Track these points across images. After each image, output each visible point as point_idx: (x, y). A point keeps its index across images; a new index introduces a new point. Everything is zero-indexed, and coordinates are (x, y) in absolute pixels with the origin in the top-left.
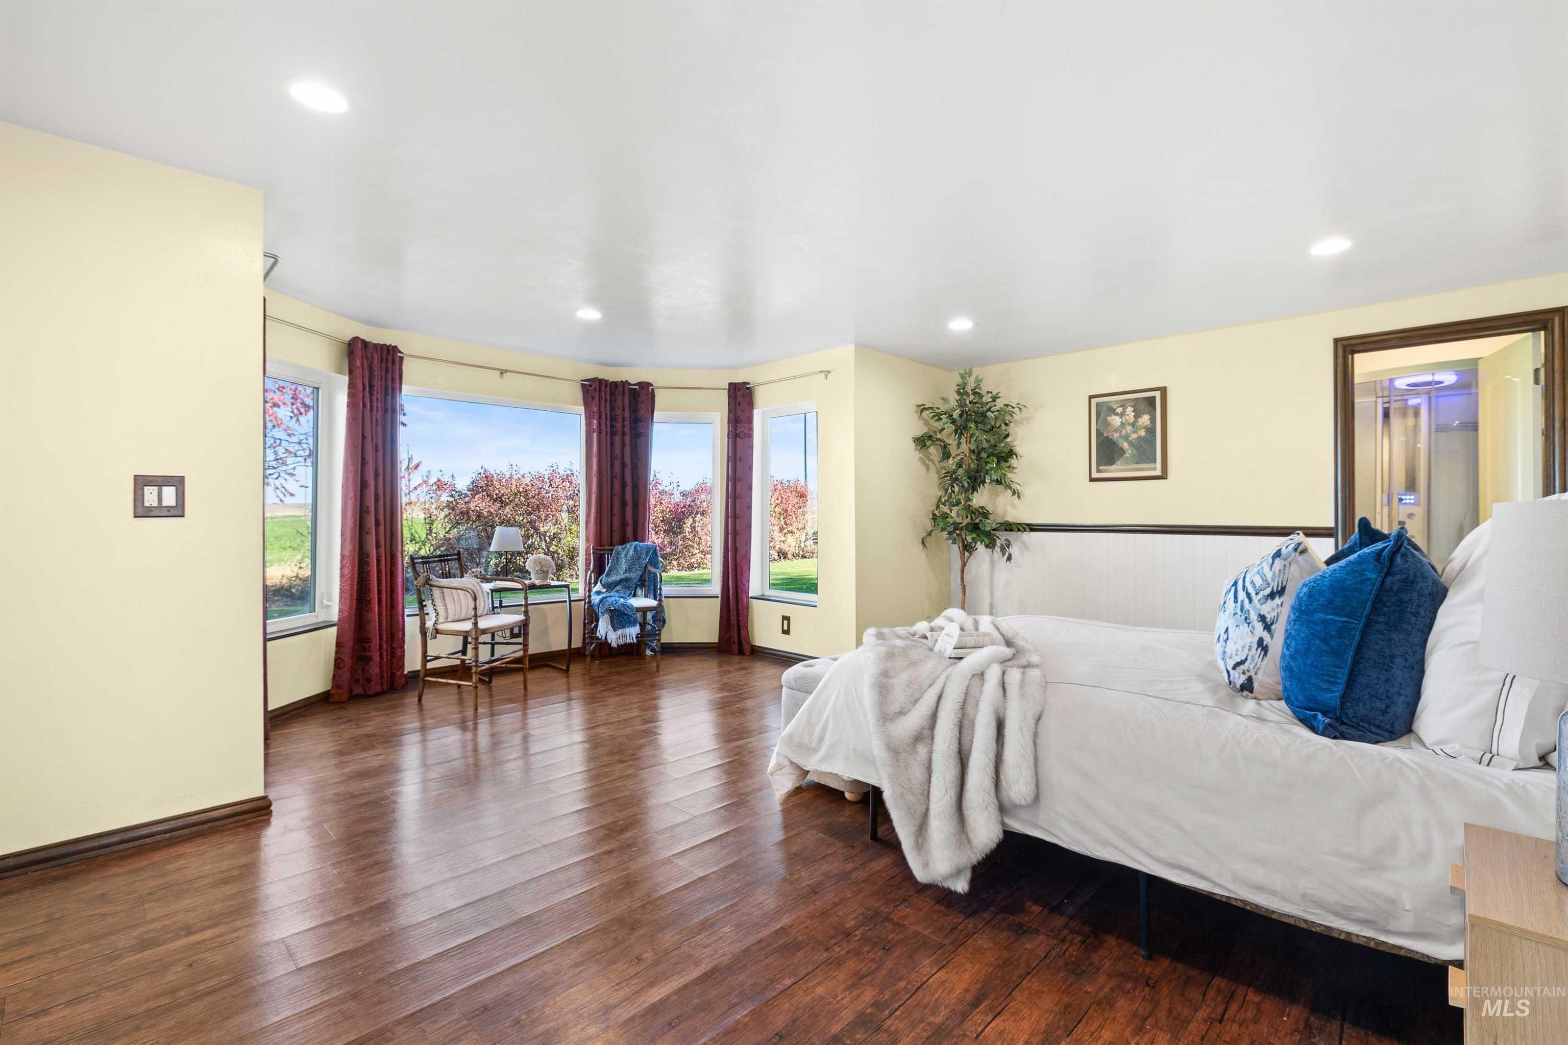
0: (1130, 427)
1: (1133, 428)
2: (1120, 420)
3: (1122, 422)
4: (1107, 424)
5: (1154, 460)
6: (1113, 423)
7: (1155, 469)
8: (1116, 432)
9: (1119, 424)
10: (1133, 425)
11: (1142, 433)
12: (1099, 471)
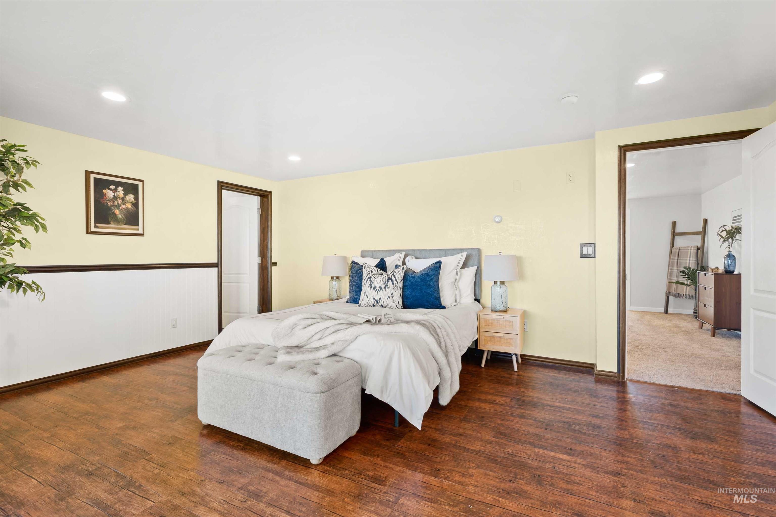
0: (121, 200)
1: (123, 201)
2: (113, 194)
3: (114, 196)
4: (103, 195)
5: (137, 225)
6: (107, 195)
7: (138, 230)
8: (110, 202)
9: (113, 197)
10: (123, 199)
11: (129, 206)
12: (96, 227)
